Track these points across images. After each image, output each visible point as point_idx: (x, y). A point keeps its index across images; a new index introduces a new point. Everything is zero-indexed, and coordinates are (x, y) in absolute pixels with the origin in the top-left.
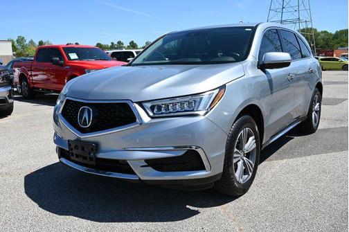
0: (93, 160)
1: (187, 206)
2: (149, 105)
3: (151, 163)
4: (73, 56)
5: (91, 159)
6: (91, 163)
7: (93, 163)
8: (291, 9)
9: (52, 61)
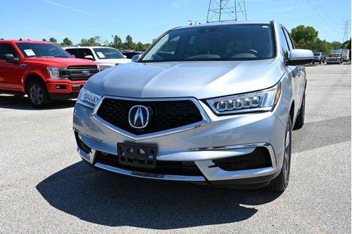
0: (152, 163)
1: (241, 205)
2: (211, 102)
3: (219, 163)
4: (30, 53)
5: (150, 162)
6: (149, 166)
7: (153, 166)
8: (228, 11)
9: (5, 58)
